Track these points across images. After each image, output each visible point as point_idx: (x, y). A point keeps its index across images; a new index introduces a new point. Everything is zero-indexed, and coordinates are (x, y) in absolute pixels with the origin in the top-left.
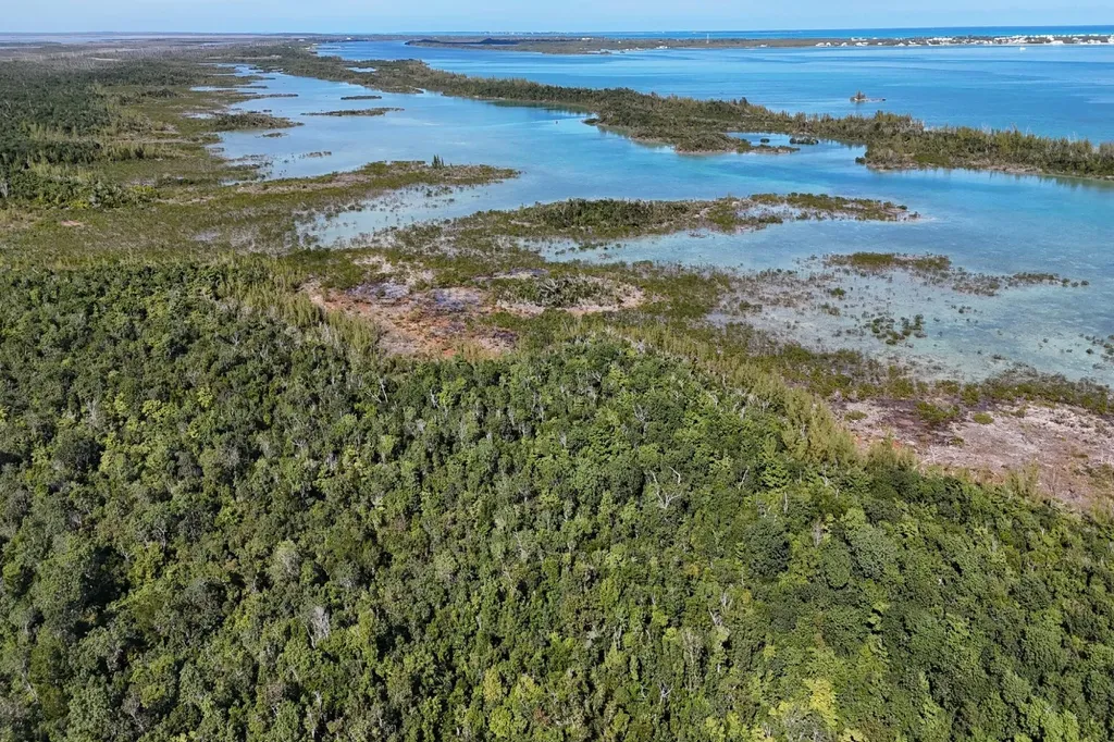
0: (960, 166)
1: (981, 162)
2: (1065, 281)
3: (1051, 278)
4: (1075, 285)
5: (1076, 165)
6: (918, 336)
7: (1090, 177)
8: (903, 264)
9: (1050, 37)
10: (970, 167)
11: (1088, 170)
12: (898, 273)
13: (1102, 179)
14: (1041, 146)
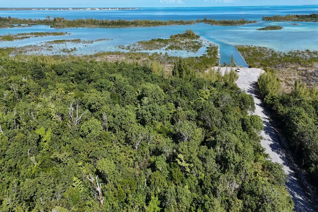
0: (80, 26)
1: (84, 25)
2: (108, 40)
3: (105, 39)
4: (110, 40)
5: (106, 24)
6: (75, 51)
7: (110, 26)
8: (69, 41)
9: (96, 8)
10: (82, 26)
11: (109, 25)
12: (67, 43)
13: (112, 26)
14: (97, 21)
